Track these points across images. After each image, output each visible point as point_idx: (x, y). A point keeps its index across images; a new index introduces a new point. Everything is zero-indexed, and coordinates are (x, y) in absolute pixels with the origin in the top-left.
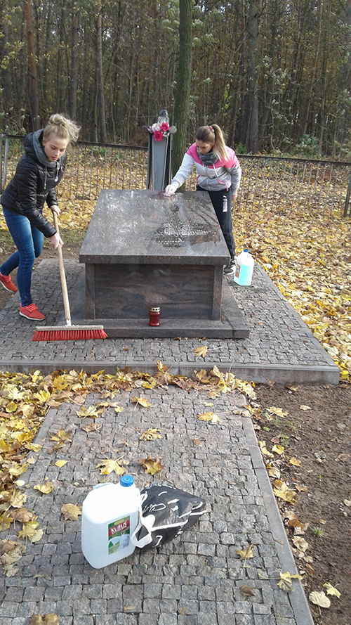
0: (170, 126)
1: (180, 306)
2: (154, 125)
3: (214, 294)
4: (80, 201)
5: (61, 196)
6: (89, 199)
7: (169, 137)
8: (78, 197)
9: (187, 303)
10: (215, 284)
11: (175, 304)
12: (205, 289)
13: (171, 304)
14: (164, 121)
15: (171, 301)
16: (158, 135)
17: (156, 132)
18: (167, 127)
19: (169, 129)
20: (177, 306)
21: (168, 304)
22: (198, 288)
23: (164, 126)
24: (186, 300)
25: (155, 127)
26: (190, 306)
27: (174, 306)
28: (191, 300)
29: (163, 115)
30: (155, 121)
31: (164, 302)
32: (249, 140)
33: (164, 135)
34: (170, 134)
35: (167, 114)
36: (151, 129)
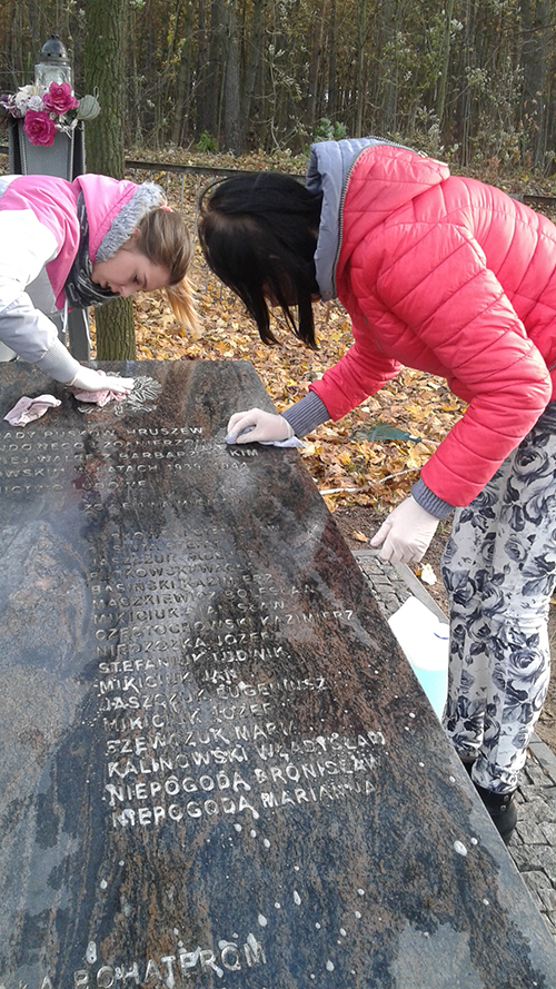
0: (78, 97)
2: (24, 90)
14: (57, 76)
16: (39, 126)
17: (31, 113)
19: (77, 104)
23: (57, 94)
25: (28, 98)
29: (52, 57)
32: (223, 127)
33: (59, 126)
34: (79, 122)
35: (64, 56)
36: (13, 104)
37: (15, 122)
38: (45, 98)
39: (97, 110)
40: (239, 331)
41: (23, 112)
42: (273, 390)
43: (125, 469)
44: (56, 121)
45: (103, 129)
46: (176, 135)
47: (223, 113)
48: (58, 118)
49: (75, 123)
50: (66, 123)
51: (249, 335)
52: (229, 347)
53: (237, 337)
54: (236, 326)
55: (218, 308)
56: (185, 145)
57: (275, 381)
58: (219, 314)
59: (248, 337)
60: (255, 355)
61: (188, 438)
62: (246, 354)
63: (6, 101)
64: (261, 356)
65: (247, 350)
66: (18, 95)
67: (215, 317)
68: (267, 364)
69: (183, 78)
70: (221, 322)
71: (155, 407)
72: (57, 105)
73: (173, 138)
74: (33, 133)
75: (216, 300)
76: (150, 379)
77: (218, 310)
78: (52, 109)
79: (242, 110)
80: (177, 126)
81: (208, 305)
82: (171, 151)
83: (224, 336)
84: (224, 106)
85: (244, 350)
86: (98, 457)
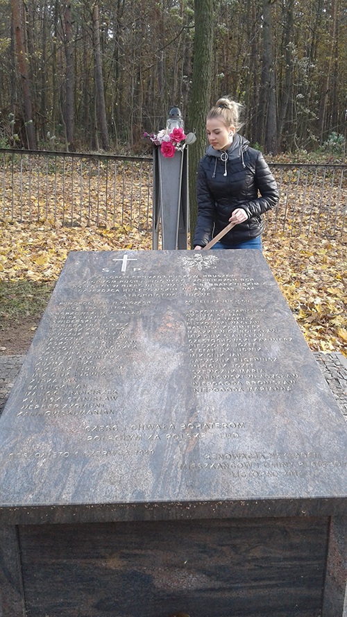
0: (186, 134)
1: (242, 594)
2: (161, 132)
3: (330, 566)
4: (68, 229)
5: (43, 222)
6: (80, 226)
7: (185, 150)
8: (65, 224)
9: (259, 587)
10: (332, 545)
11: (230, 589)
12: (304, 554)
13: (220, 589)
14: (176, 125)
15: (218, 584)
16: (168, 148)
17: (164, 142)
18: (181, 136)
19: (185, 137)
20: (234, 594)
21: (212, 590)
22: (288, 554)
23: (176, 133)
24: (255, 580)
25: (163, 136)
26: (266, 592)
27: (227, 595)
28: (270, 579)
29: (174, 116)
30: (163, 127)
31: (200, 586)
32: (266, 139)
33: (177, 148)
35: (180, 115)
36: (156, 139)
37: (156, 147)
38: (171, 135)
39: (195, 139)
41: (161, 142)
43: (202, 289)
45: (197, 147)
47: (267, 132)
48: (176, 144)
49: (184, 146)
50: (180, 146)
57: (285, 274)
61: (229, 278)
63: (153, 137)
66: (158, 135)
72: (176, 138)
74: (165, 152)
76: (214, 256)
78: (174, 140)
79: (278, 129)
84: (267, 128)
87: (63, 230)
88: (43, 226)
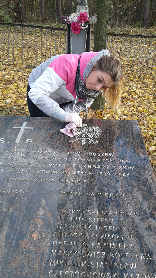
0: (90, 16)
2: (72, 15)
14: (84, 10)
16: (75, 27)
17: (74, 23)
18: (86, 19)
19: (89, 19)
23: (82, 16)
25: (73, 18)
29: (82, 3)
32: (143, 19)
33: (82, 27)
34: (89, 25)
35: (86, 2)
36: (68, 20)
37: (68, 26)
38: (78, 18)
39: (96, 21)
40: (140, 88)
41: (71, 23)
42: (149, 111)
43: (80, 173)
44: (81, 25)
46: (128, 23)
47: (144, 15)
48: (82, 24)
49: (87, 26)
50: (84, 26)
51: (144, 89)
52: (136, 94)
53: (139, 90)
54: (139, 86)
55: (135, 80)
56: (131, 25)
57: (150, 107)
58: (134, 82)
59: (143, 90)
60: (145, 97)
61: (107, 158)
62: (142, 97)
63: (66, 19)
64: (146, 98)
65: (142, 95)
66: (70, 17)
67: (133, 83)
68: (148, 101)
69: (132, 5)
70: (135, 85)
71: (97, 142)
72: (82, 20)
73: (127, 24)
74: (73, 30)
75: (134, 77)
76: (98, 128)
77: (134, 80)
78: (80, 21)
79: (150, 14)
80: (129, 20)
81: (131, 79)
82: (126, 28)
83: (135, 90)
84: (144, 13)
85: (141, 95)
86: (71, 166)
87: (26, 70)
88: (15, 67)
